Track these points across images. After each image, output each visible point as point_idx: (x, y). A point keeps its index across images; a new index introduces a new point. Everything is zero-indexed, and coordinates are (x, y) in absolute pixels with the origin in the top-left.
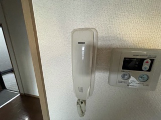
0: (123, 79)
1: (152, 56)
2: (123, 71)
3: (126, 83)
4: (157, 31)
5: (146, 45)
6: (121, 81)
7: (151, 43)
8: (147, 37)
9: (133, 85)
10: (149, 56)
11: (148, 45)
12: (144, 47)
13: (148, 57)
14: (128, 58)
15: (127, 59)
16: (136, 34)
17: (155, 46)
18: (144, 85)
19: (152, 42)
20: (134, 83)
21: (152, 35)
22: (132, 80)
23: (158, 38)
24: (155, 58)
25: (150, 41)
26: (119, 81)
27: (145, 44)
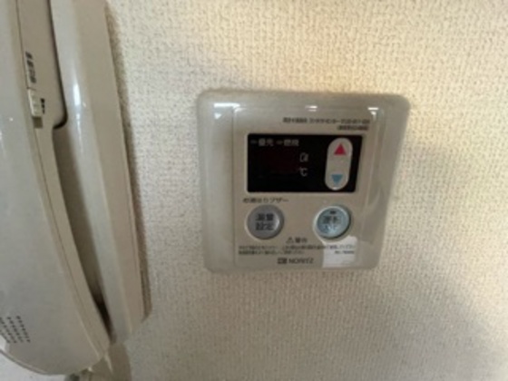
0: (258, 237)
1: (355, 121)
2: (253, 200)
3: (273, 253)
4: (367, 14)
5: (331, 77)
6: (252, 247)
7: (351, 71)
8: (334, 43)
9: (299, 256)
10: (343, 121)
11: (338, 77)
12: (327, 87)
13: (341, 128)
14: (266, 136)
15: (262, 142)
16: (291, 22)
17: (364, 83)
18: (337, 252)
19: (353, 64)
20: (303, 247)
21: (350, 34)
22: (294, 239)
23: (371, 48)
24: (365, 128)
25: (346, 59)
26: (241, 247)
27: (329, 74)
